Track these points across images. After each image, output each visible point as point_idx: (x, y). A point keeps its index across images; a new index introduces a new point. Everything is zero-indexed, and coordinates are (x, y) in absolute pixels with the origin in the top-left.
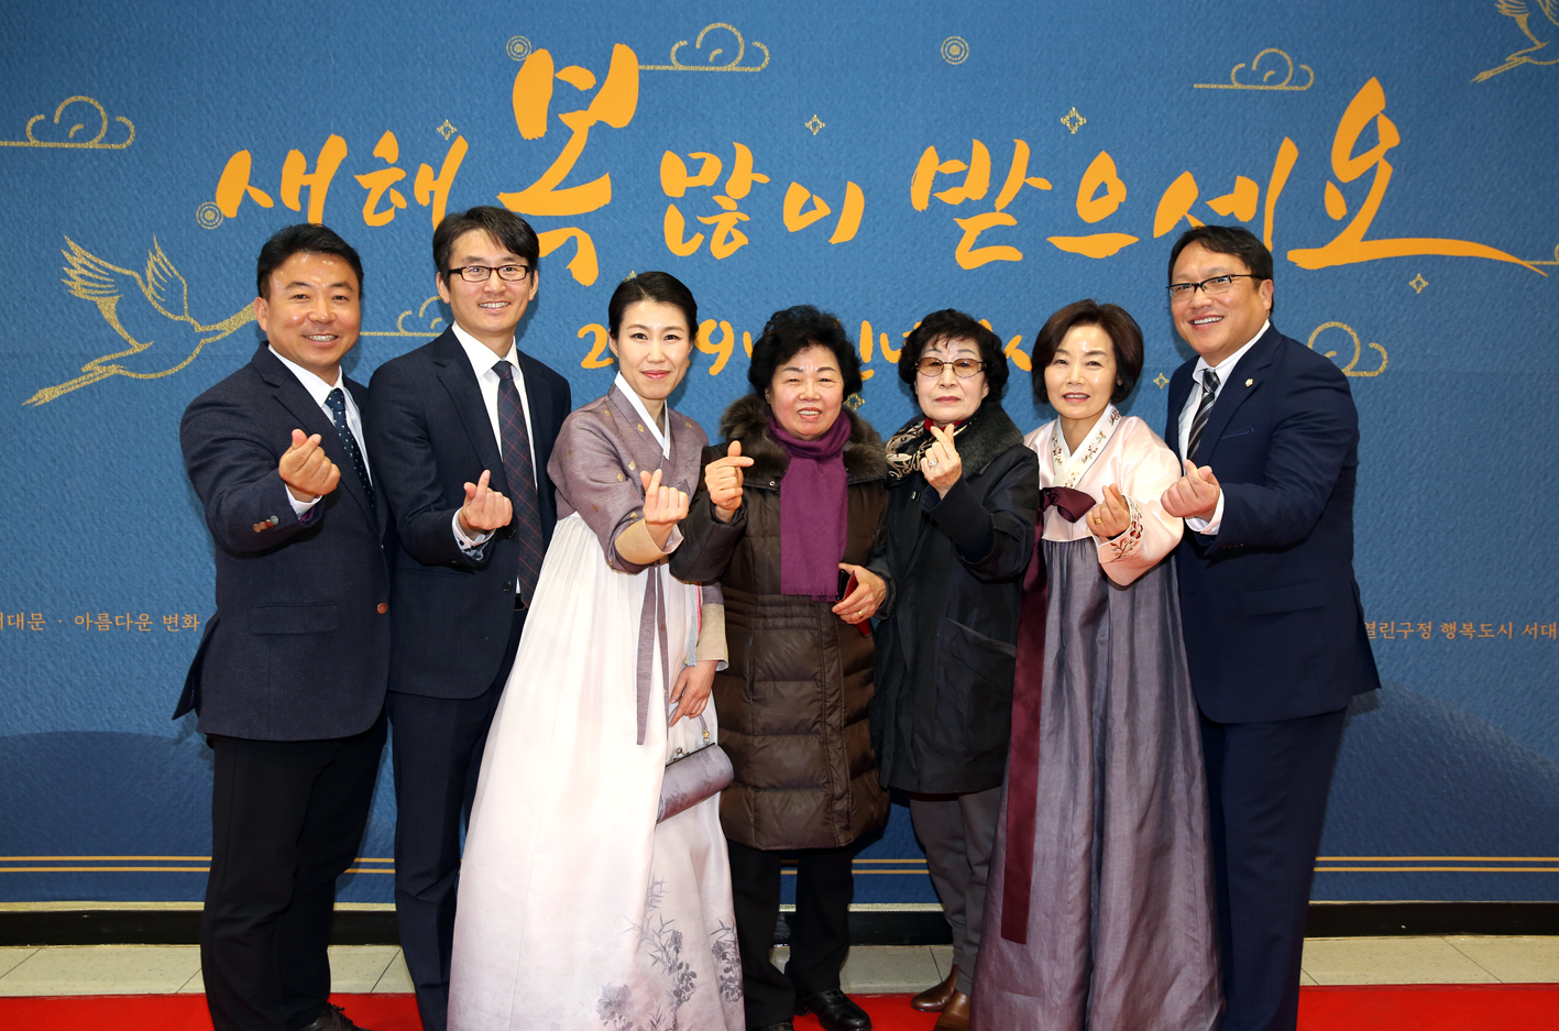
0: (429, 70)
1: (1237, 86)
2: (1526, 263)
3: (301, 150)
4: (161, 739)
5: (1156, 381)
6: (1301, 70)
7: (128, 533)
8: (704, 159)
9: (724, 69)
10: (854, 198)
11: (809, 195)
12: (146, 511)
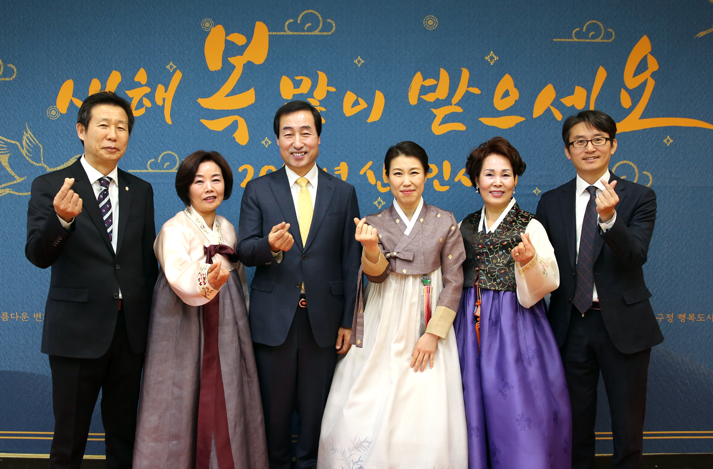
0: (162, 37)
1: (575, 40)
3: (99, 79)
4: (34, 374)
5: (535, 191)
6: (608, 31)
7: (16, 272)
8: (302, 80)
9: (312, 33)
10: (380, 99)
11: (356, 98)
12: (24, 261)
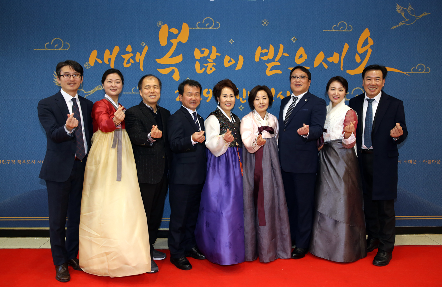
0: (139, 30)
1: (334, 30)
2: (404, 73)
3: (109, 50)
6: (349, 27)
8: (205, 50)
9: (209, 28)
10: (241, 59)
11: (230, 58)
